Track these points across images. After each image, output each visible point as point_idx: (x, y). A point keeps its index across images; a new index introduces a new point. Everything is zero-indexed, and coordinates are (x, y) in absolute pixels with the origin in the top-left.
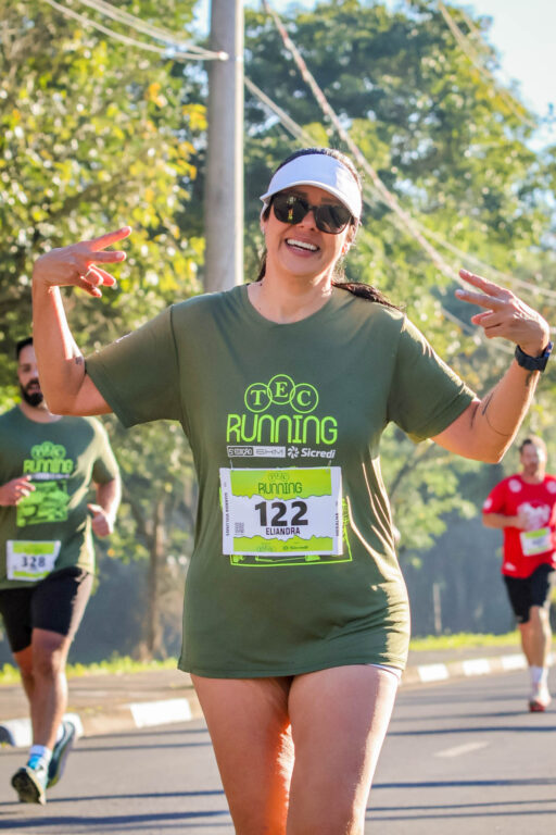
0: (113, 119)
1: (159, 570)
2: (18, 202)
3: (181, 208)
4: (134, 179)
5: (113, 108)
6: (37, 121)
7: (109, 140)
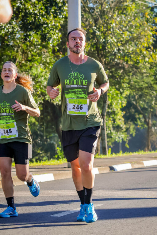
0: (137, 21)
1: (150, 130)
2: (114, 41)
3: (154, 43)
4: (142, 36)
5: (137, 19)
6: (118, 22)
7: (136, 26)
